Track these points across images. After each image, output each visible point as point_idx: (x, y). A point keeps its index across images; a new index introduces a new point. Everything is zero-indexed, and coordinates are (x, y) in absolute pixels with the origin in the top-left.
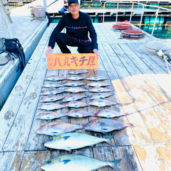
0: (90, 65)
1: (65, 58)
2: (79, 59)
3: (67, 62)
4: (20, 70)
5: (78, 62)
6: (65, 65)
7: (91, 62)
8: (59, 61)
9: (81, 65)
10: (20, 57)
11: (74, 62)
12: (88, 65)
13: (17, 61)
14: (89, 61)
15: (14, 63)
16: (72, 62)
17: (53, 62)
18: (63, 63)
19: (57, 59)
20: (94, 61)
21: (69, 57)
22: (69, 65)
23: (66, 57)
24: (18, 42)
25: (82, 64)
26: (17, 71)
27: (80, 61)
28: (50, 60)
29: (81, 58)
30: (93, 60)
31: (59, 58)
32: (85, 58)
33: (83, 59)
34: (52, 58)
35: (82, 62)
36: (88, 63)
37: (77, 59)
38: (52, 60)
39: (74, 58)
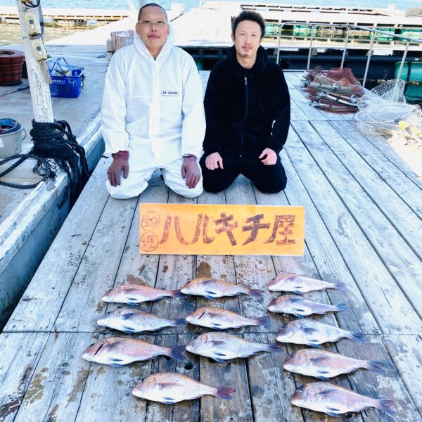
0: (278, 243)
1: (197, 218)
2: (243, 223)
3: (204, 230)
4: (68, 201)
6: (195, 240)
7: (282, 233)
8: (176, 228)
9: (247, 242)
10: (70, 170)
11: (224, 234)
12: (272, 241)
13: (61, 179)
14: (276, 229)
15: (54, 187)
16: (220, 231)
17: (159, 232)
18: (189, 237)
19: (173, 222)
20: (291, 232)
21: (210, 216)
22: (208, 241)
23: (200, 216)
25: (252, 239)
26: (60, 206)
27: (245, 229)
28: (150, 223)
29: (249, 220)
30: (290, 228)
31: (176, 218)
32: (262, 221)
33: (255, 222)
34: (156, 216)
35: (252, 233)
36: (270, 235)
37: (236, 223)
38: (156, 222)
39: (225, 220)
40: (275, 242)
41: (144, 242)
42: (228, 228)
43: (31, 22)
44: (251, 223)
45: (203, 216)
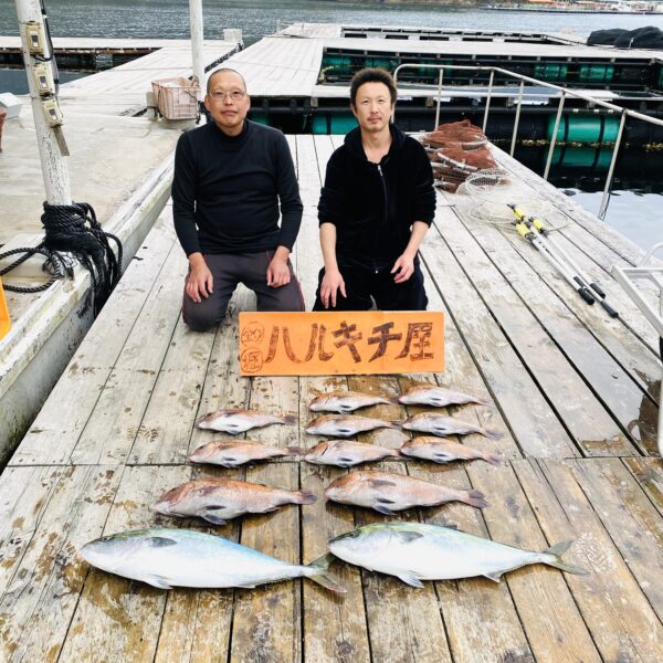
0: (413, 358)
1: (311, 329)
2: (368, 334)
3: (320, 344)
5: (361, 346)
6: (310, 357)
7: (417, 345)
8: (285, 342)
9: (374, 358)
11: (345, 348)
12: (405, 356)
13: (82, 279)
14: (409, 340)
15: (73, 288)
16: (340, 345)
17: (264, 347)
18: (301, 352)
19: (281, 335)
20: (428, 344)
21: (326, 326)
22: (325, 357)
23: (315, 326)
24: (89, 215)
25: (379, 354)
26: (81, 314)
27: (372, 341)
28: (252, 337)
29: (376, 330)
30: (426, 339)
31: (285, 330)
32: (392, 331)
33: (383, 333)
34: (261, 329)
35: (380, 346)
36: (403, 348)
37: (360, 334)
38: (260, 336)
39: (346, 330)
40: (408, 356)
41: (245, 361)
42: (350, 341)
44: (379, 334)
45: (319, 327)
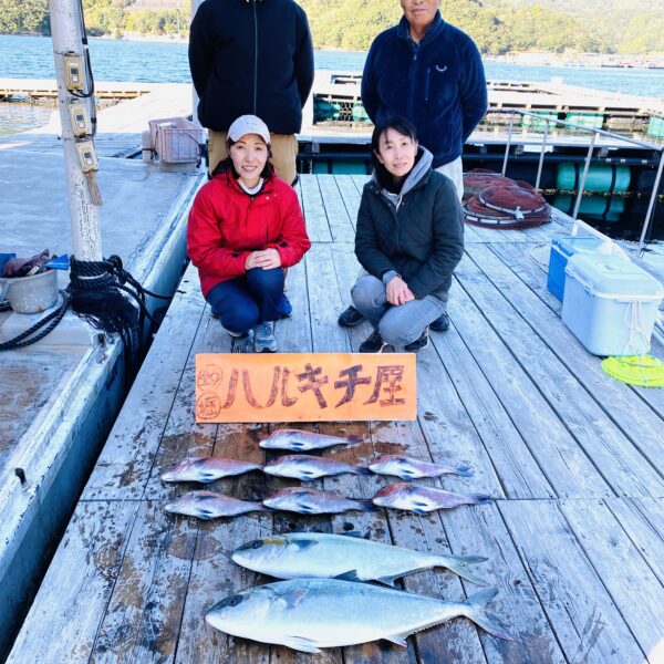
0: (383, 404)
1: (273, 372)
2: (335, 378)
3: (283, 388)
6: (271, 402)
7: (387, 390)
8: (245, 386)
9: (342, 403)
11: (310, 393)
12: (375, 401)
14: (378, 385)
16: (305, 389)
17: (223, 395)
18: (262, 396)
19: (240, 378)
21: (290, 367)
22: (288, 403)
23: (278, 369)
25: (347, 399)
27: (339, 385)
28: (209, 380)
29: (343, 373)
30: (397, 383)
31: (245, 373)
32: (360, 375)
33: (350, 376)
34: (219, 372)
35: (348, 391)
36: (371, 392)
37: (326, 377)
38: (218, 379)
39: (311, 373)
40: (378, 402)
41: (201, 406)
42: (315, 385)
43: (80, 118)
44: (346, 377)
45: (282, 370)
